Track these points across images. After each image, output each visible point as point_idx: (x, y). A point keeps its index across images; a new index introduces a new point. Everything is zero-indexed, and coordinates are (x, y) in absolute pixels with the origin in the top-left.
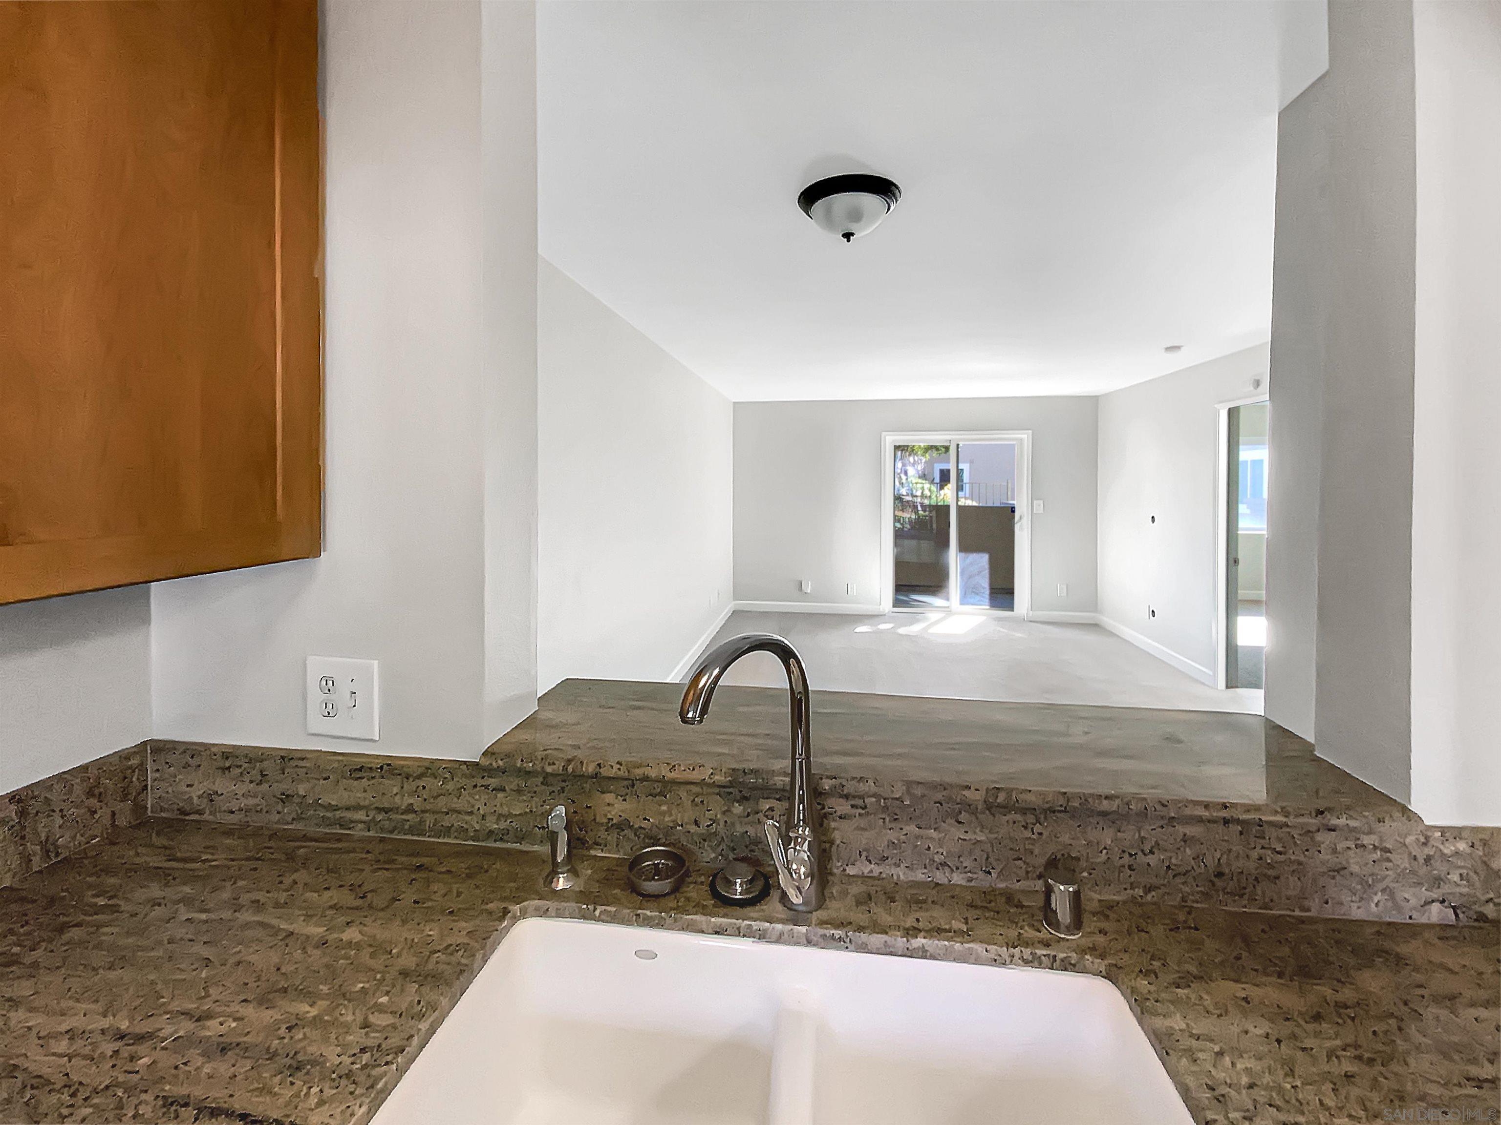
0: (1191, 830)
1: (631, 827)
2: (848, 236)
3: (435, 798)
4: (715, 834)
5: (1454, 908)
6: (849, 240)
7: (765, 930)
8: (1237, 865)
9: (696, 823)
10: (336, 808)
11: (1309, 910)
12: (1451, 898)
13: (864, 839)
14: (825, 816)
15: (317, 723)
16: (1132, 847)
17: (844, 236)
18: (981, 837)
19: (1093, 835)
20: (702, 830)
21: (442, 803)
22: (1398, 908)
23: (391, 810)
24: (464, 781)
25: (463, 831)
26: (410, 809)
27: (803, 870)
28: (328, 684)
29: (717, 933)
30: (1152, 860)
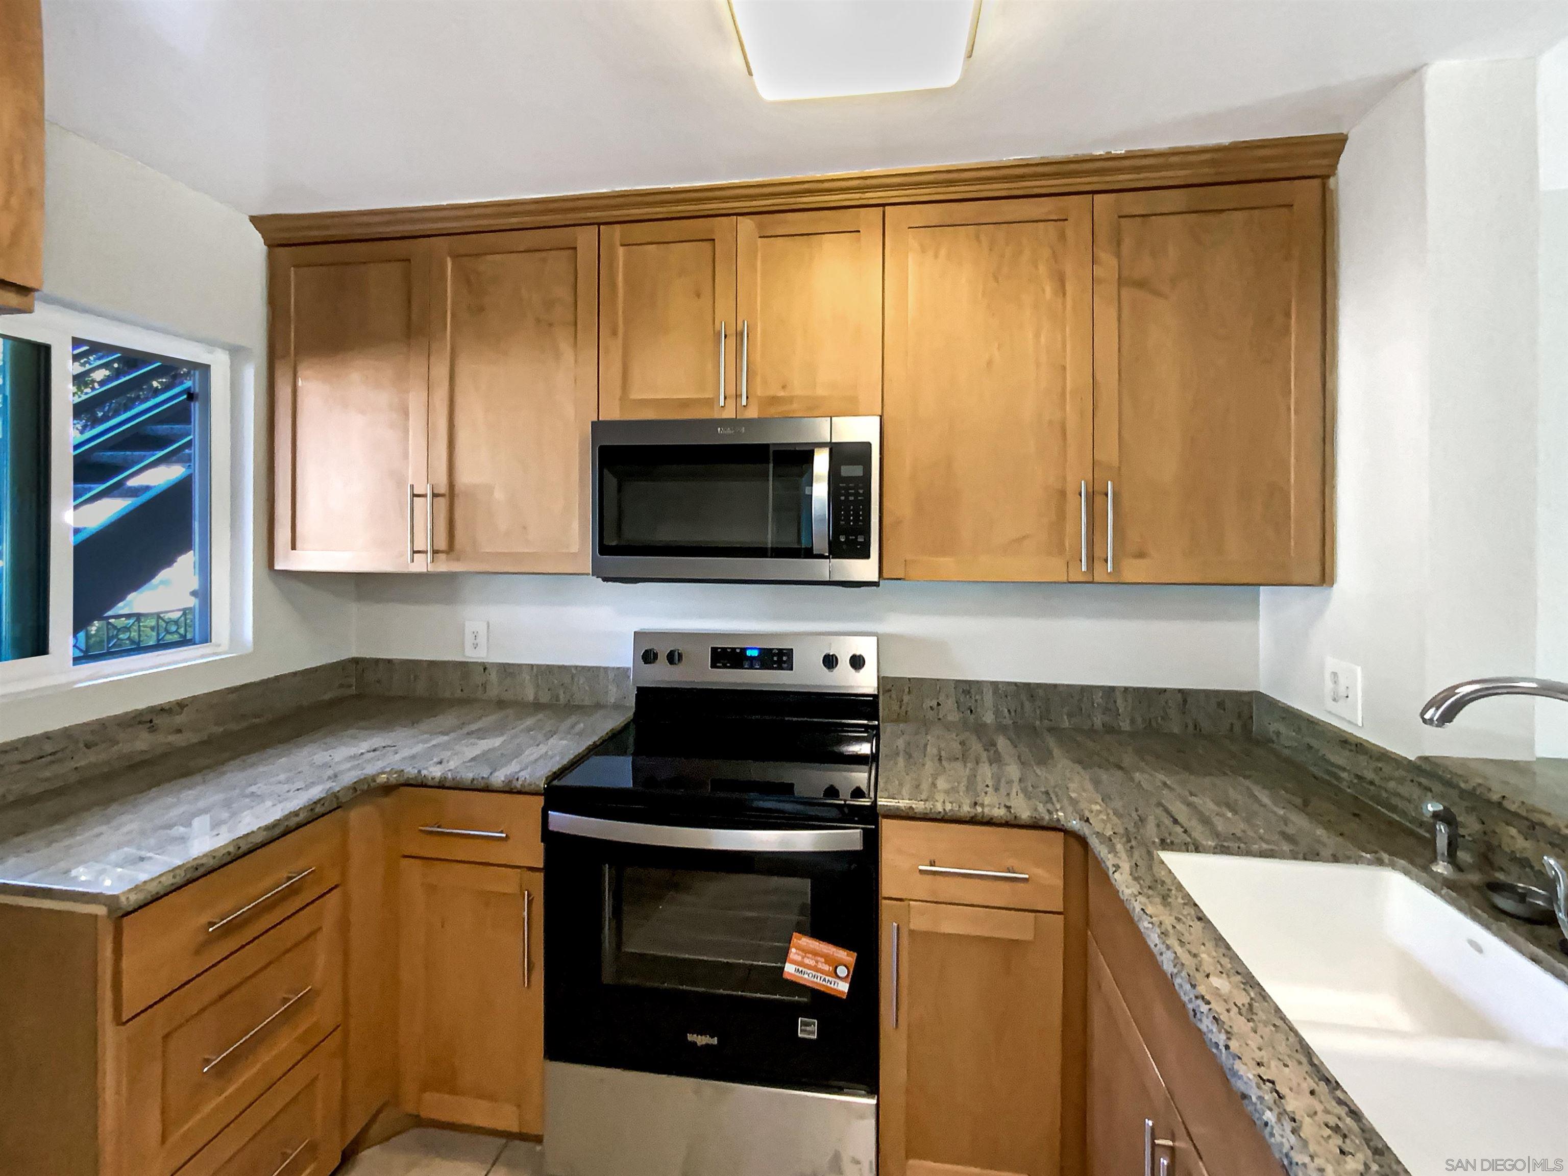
3: (1388, 780)
10: (1333, 765)
15: (1331, 705)
21: (1391, 786)
24: (1405, 773)
25: (1404, 813)
26: (1373, 783)
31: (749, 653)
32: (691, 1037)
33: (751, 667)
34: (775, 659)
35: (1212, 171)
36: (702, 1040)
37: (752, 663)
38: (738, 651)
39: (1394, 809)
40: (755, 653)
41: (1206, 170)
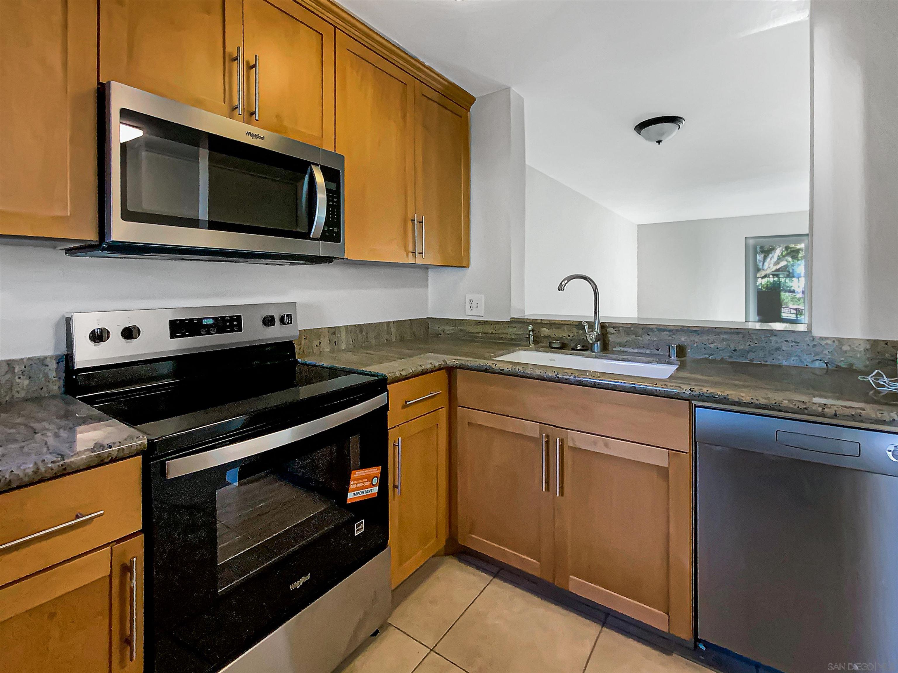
0: (725, 336)
1: (550, 337)
2: (659, 142)
3: (498, 330)
4: (574, 339)
5: (825, 363)
6: (659, 144)
7: (584, 354)
8: (741, 347)
9: (569, 336)
10: (474, 333)
11: (767, 361)
12: (824, 359)
13: (618, 340)
14: (607, 333)
15: (469, 312)
16: (705, 342)
17: (657, 142)
18: (655, 339)
19: (692, 338)
20: (571, 338)
21: (500, 332)
22: (801, 361)
23: (487, 333)
24: (505, 326)
25: (505, 339)
26: (492, 333)
27: (594, 336)
28: (471, 301)
29: (571, 355)
30: (712, 346)
31: (205, 322)
32: (292, 588)
33: (209, 333)
34: (228, 324)
35: (443, 89)
36: (298, 584)
37: (208, 329)
38: (195, 321)
39: (502, 339)
40: (211, 322)
41: (440, 87)
